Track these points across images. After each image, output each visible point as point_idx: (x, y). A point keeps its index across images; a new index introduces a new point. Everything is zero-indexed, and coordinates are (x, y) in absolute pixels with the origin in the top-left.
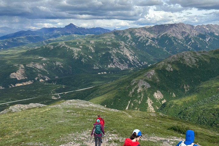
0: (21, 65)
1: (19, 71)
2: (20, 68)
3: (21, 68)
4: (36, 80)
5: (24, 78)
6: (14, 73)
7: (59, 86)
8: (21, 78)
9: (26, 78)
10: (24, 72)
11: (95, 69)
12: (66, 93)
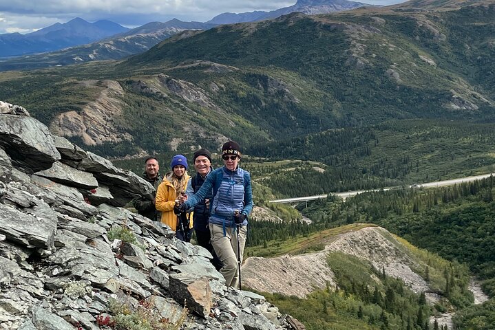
0: (109, 81)
1: (96, 105)
2: (104, 93)
3: (109, 95)
4: (174, 148)
5: (116, 140)
6: (74, 113)
7: (291, 165)
8: (101, 138)
9: (128, 137)
10: (119, 111)
11: (457, 112)
12: (344, 196)
